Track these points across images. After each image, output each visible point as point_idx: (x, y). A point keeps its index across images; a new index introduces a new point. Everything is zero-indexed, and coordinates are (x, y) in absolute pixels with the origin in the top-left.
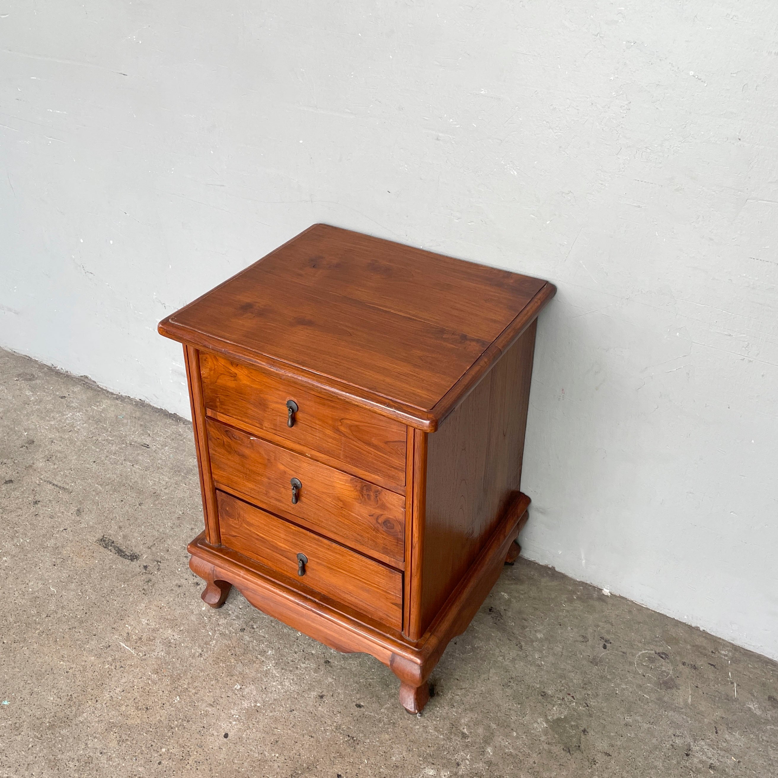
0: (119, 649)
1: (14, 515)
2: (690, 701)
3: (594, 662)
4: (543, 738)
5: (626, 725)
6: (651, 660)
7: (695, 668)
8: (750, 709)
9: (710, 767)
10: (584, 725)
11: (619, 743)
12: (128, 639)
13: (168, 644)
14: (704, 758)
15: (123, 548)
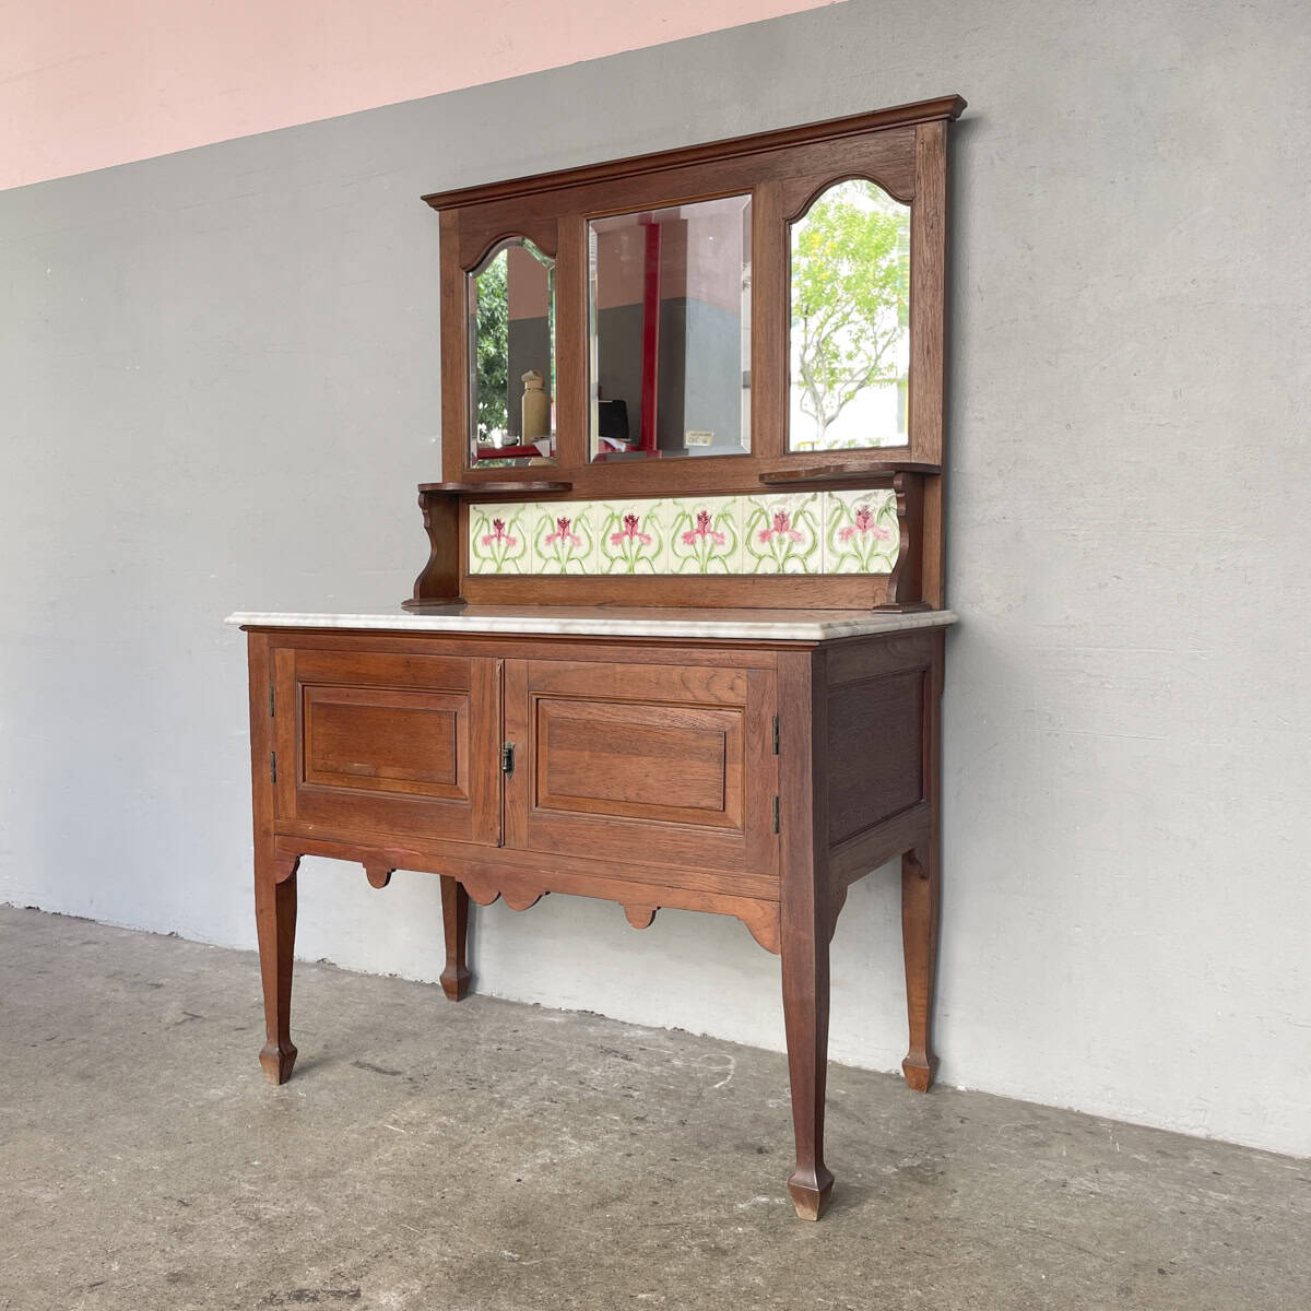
0: (386, 1129)
1: (249, 1049)
2: (1064, 1154)
3: (950, 1131)
4: (894, 1177)
5: (991, 1169)
6: (1017, 1130)
7: (1069, 1134)
8: (1135, 1159)
9: (1091, 1193)
10: (939, 1169)
11: (983, 1180)
12: (395, 1123)
13: (442, 1126)
14: (1083, 1188)
15: (383, 1068)
